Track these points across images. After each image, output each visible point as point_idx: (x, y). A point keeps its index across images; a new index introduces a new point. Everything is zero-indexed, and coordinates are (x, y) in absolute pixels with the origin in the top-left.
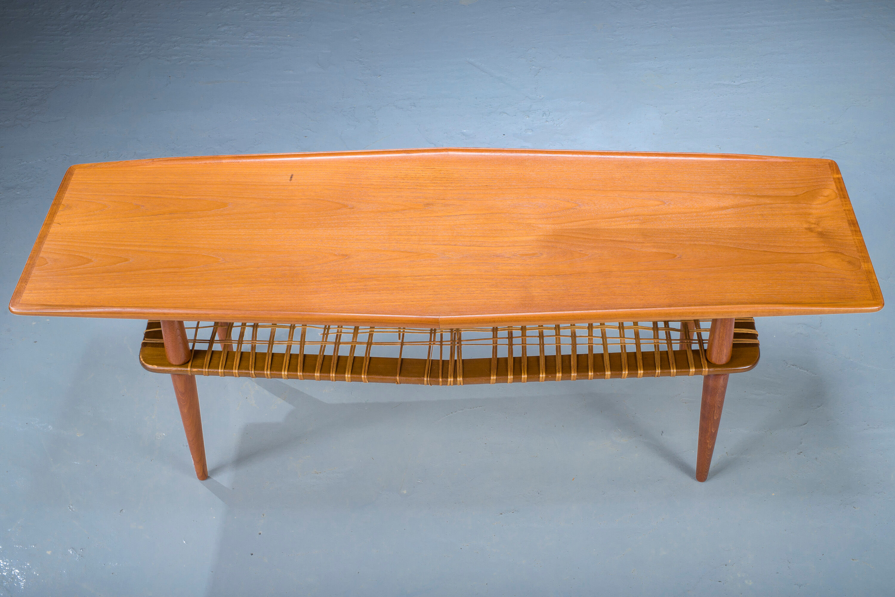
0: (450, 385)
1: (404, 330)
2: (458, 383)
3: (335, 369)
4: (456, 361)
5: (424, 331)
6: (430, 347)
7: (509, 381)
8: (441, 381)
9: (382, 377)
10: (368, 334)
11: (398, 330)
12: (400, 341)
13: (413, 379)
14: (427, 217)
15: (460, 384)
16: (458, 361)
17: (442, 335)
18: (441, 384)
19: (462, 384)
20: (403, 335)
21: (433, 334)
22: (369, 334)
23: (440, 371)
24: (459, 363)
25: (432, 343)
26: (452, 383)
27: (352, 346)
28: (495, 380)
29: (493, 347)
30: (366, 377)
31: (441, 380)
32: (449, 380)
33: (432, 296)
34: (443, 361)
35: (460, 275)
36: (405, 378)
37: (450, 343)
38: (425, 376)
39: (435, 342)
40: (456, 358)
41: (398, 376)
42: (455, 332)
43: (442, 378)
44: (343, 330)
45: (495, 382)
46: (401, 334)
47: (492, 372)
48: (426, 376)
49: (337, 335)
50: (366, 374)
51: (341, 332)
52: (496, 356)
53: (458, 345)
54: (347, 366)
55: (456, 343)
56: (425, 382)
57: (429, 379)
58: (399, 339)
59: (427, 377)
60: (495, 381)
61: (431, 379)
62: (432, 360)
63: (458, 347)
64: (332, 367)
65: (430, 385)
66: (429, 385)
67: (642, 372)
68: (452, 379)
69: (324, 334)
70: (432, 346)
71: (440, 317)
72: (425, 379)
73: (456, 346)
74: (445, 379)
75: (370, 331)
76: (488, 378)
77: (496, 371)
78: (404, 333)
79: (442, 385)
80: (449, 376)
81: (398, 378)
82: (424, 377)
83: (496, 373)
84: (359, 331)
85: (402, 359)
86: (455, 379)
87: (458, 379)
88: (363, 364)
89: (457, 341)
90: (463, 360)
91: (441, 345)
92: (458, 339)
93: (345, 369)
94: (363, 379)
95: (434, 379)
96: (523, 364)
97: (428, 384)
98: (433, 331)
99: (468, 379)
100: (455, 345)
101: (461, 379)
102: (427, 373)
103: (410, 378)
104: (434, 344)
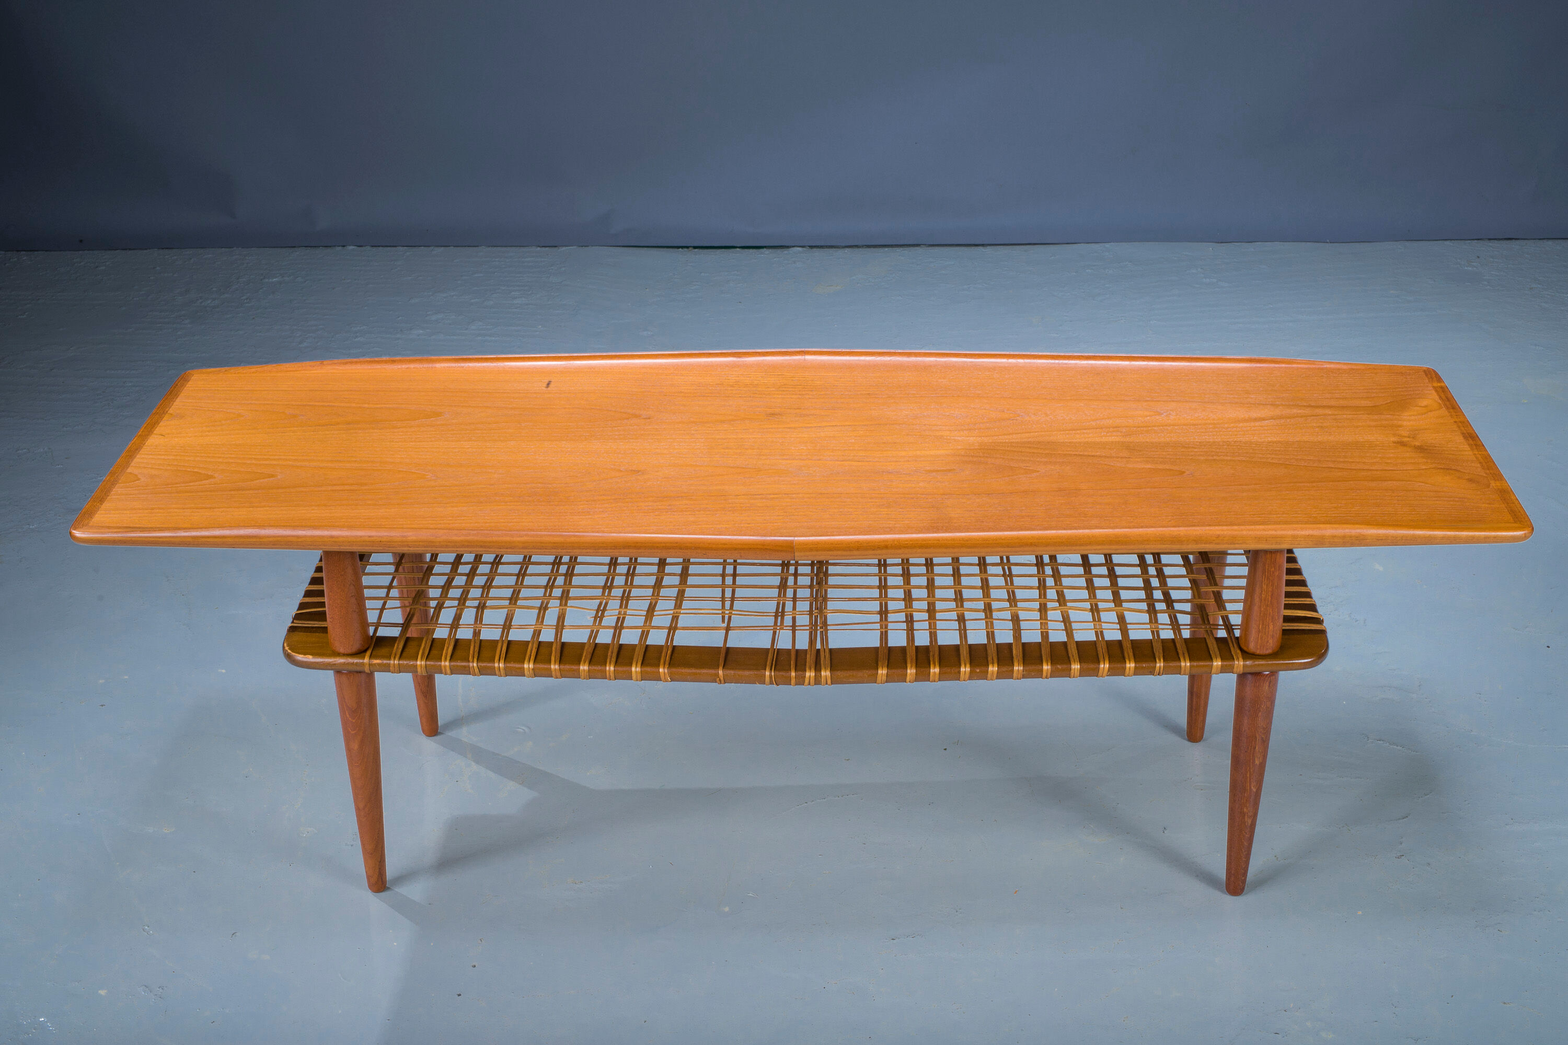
0: (809, 684)
1: (731, 611)
2: (823, 680)
3: (614, 659)
4: (818, 651)
5: (765, 614)
6: (774, 633)
7: (908, 678)
8: (794, 676)
9: (693, 670)
10: (671, 616)
11: (720, 612)
12: (725, 625)
13: (747, 673)
14: (772, 428)
15: (827, 684)
17: (794, 619)
18: (793, 681)
19: (829, 681)
20: (730, 618)
21: (779, 618)
22: (673, 616)
23: (793, 663)
24: (823, 653)
25: (778, 628)
26: (812, 681)
27: (643, 632)
28: (886, 675)
29: (882, 633)
30: (666, 671)
31: (793, 674)
32: (808, 674)
33: (781, 517)
34: (797, 651)
35: (828, 494)
36: (732, 672)
37: (808, 628)
38: (767, 669)
39: (782, 626)
40: (819, 646)
41: (721, 668)
42: (816, 614)
43: (796, 670)
44: (629, 612)
45: (885, 680)
46: (727, 617)
47: (880, 663)
48: (768, 669)
49: (618, 619)
50: (667, 666)
51: (625, 613)
52: (886, 643)
53: (822, 630)
54: (635, 657)
55: (819, 628)
56: (767, 679)
57: (773, 674)
58: (723, 621)
59: (771, 669)
60: (885, 677)
61: (777, 673)
62: (778, 649)
63: (822, 632)
64: (609, 657)
65: (775, 686)
66: (774, 684)
67: (1133, 665)
68: (813, 674)
69: (595, 618)
70: (778, 631)
71: (796, 538)
72: (767, 673)
73: (819, 632)
74: (801, 672)
75: (674, 613)
76: (874, 672)
77: (887, 662)
78: (730, 615)
79: (796, 684)
80: (807, 669)
81: (721, 672)
82: (765, 670)
83: (886, 664)
84: (655, 613)
85: (728, 649)
86: (818, 674)
87: (823, 673)
88: (661, 653)
89: (821, 625)
90: (831, 650)
91: (794, 631)
92: (821, 623)
93: (632, 659)
94: (662, 676)
95: (781, 673)
96: (931, 654)
97: (771, 683)
98: (780, 614)
99: (839, 673)
100: (816, 630)
101: (828, 673)
102: (770, 664)
103: (740, 672)
104: (782, 629)
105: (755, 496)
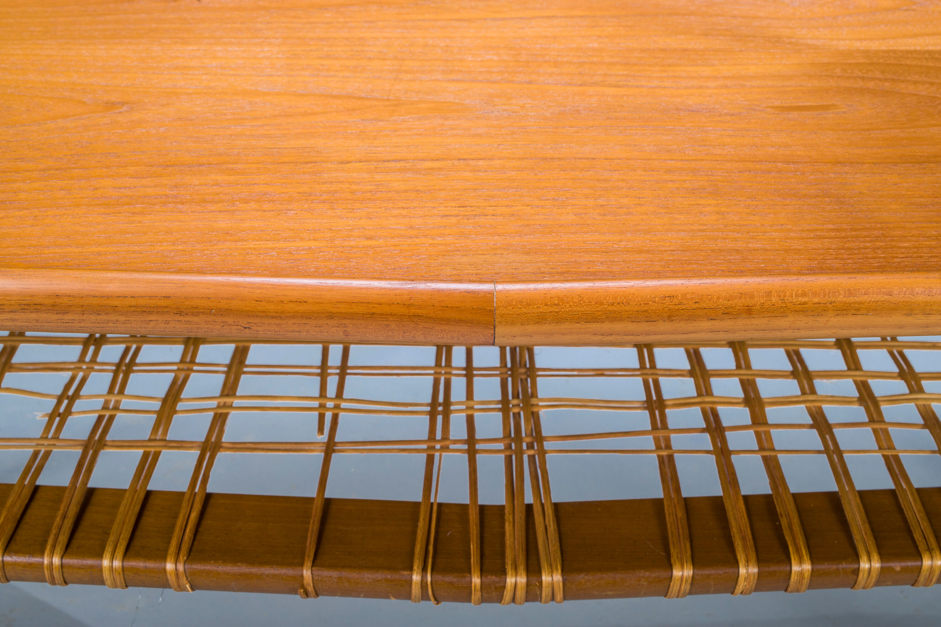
0: (513, 600)
1: (337, 402)
2: (546, 592)
3: (63, 539)
4: (529, 507)
5: (410, 408)
6: (430, 460)
7: (741, 584)
8: (478, 587)
9: (245, 569)
10: (211, 414)
11: (316, 404)
12: (324, 438)
13: (368, 576)
14: (424, 20)
15: (553, 598)
16: (537, 510)
17: (470, 421)
18: (476, 595)
19: (559, 595)
20: (335, 418)
21: (440, 418)
22: (216, 414)
23: (474, 548)
24: (541, 517)
25: (438, 446)
26: (521, 593)
27: (146, 455)
28: (690, 581)
29: (661, 459)
30: (181, 567)
31: (476, 580)
32: (510, 580)
33: (453, 220)
34: (482, 508)
35: (560, 159)
36: (334, 574)
37: (501, 446)
38: (415, 567)
39: (446, 443)
40: (529, 498)
41: (308, 563)
42: (516, 410)
43: (482, 572)
44: (125, 403)
45: (688, 591)
46: (328, 416)
47: (674, 552)
48: (417, 565)
49: (100, 418)
50: (182, 558)
51: (116, 408)
52: (678, 490)
53: (531, 452)
54: (115, 527)
55: (525, 447)
56: (416, 590)
57: (429, 579)
58: (321, 430)
59: (424, 569)
60: (688, 587)
61: (439, 577)
62: (440, 505)
63: (532, 458)
64: (54, 531)
65: (432, 602)
66: (429, 599)
68: (522, 580)
69: (51, 417)
70: (437, 454)
71: (500, 287)
72: (416, 577)
73: (525, 457)
74: (494, 578)
75: (219, 407)
76: (662, 574)
77: (688, 545)
78: (336, 411)
79: (483, 600)
80: (509, 567)
81: (307, 573)
82: (411, 569)
83: (689, 553)
84: (180, 406)
85: (328, 502)
86: (534, 580)
87: (546, 578)
88: (176, 517)
89: (529, 440)
90: (556, 506)
91: (472, 453)
92: (529, 432)
93: (107, 534)
94: (172, 579)
95: (449, 578)
96: (784, 522)
97: (424, 597)
98: (440, 409)
99: (581, 578)
100: (520, 453)
101: (558, 577)
102: (423, 552)
103: (354, 575)
104: (445, 448)
105: (387, 164)
